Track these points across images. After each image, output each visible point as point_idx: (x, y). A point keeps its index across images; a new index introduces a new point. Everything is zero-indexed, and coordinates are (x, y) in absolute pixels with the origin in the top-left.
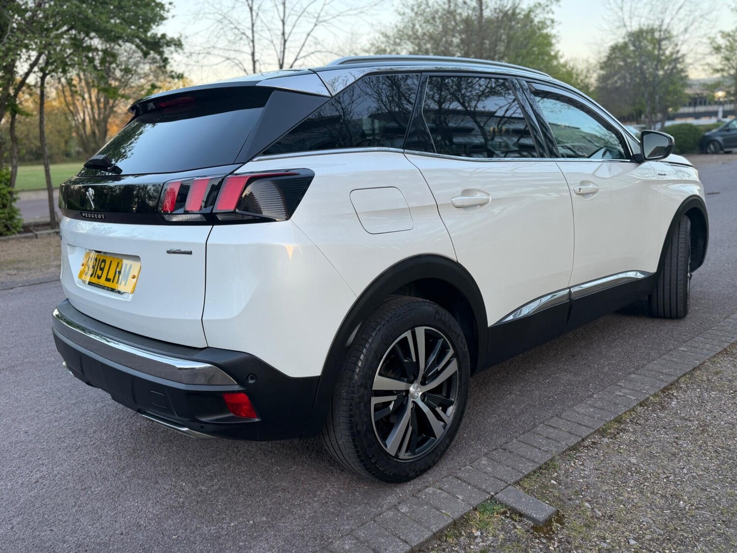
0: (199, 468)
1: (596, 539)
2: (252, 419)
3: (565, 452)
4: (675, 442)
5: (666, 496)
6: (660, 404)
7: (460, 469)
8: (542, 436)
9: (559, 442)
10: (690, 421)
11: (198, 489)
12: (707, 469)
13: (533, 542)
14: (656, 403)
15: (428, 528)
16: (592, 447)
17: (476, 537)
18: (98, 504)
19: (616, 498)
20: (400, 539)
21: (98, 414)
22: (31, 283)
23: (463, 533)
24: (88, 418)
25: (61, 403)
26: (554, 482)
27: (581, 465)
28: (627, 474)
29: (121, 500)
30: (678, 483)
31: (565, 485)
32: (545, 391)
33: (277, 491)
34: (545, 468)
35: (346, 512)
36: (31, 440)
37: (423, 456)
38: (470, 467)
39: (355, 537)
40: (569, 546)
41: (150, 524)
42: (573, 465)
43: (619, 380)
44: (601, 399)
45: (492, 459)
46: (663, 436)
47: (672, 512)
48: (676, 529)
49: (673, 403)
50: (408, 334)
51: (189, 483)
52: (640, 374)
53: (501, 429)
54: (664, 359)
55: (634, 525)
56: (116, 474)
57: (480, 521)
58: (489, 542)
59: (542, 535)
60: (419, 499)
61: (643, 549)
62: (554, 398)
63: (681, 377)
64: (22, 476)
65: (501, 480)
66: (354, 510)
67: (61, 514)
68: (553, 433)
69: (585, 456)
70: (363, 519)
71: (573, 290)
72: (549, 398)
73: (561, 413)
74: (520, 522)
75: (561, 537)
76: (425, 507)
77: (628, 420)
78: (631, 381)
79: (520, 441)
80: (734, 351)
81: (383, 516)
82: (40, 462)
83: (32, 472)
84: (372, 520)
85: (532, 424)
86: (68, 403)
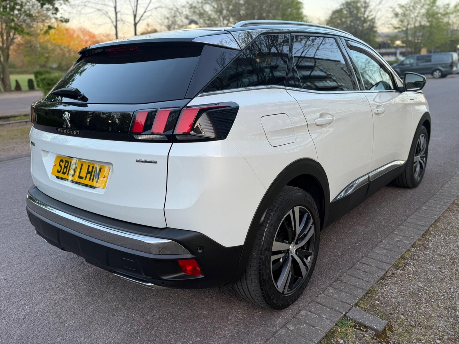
0: (140, 302)
1: (415, 341)
2: (198, 276)
3: (378, 281)
4: (439, 271)
5: (447, 309)
6: (423, 245)
7: (317, 296)
8: (361, 270)
9: (373, 274)
10: (444, 256)
11: (145, 318)
14: (421, 245)
15: (311, 340)
16: (393, 277)
18: (76, 334)
19: (418, 311)
21: (54, 264)
23: (333, 342)
24: (48, 267)
25: (25, 256)
26: (378, 303)
27: (390, 289)
28: (418, 294)
29: (92, 330)
30: (451, 299)
31: (384, 304)
32: (352, 239)
33: (201, 318)
34: (370, 292)
35: (253, 331)
36: (10, 286)
37: (296, 290)
38: (324, 295)
42: (385, 289)
43: (394, 230)
44: (388, 243)
45: (336, 289)
46: (431, 267)
47: (454, 319)
49: (431, 244)
50: (290, 212)
51: (137, 314)
52: (405, 226)
53: (333, 266)
54: (416, 215)
55: (434, 330)
56: (82, 309)
57: (341, 333)
59: (383, 340)
60: (298, 319)
62: (359, 244)
63: (430, 227)
64: (12, 314)
65: (346, 303)
66: (258, 330)
68: (367, 268)
69: (390, 283)
70: (266, 336)
71: (371, 175)
72: (356, 244)
73: (368, 254)
74: (366, 332)
75: (394, 340)
76: (305, 325)
77: (408, 257)
78: (401, 230)
79: (349, 275)
80: (454, 209)
81: (279, 334)
82: (23, 303)
83: (18, 311)
84: (273, 337)
85: (352, 262)
86: (30, 256)
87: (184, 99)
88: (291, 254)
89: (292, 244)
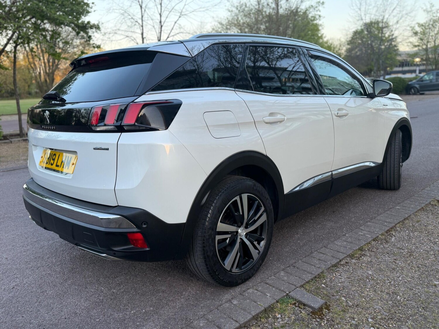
0: (111, 279)
1: (349, 319)
2: (145, 249)
3: (330, 268)
4: (394, 262)
5: (389, 293)
6: (385, 239)
7: (268, 278)
8: (316, 258)
9: (326, 262)
10: (403, 249)
11: (111, 291)
12: (413, 277)
13: (312, 321)
14: (383, 239)
15: (249, 313)
16: (346, 265)
17: (278, 318)
18: (51, 301)
19: (360, 295)
20: (233, 319)
21: (50, 247)
22: (9, 170)
23: (270, 316)
24: (44, 250)
25: (28, 241)
26: (324, 286)
27: (339, 275)
28: (366, 281)
29: (65, 298)
30: (396, 285)
31: (330, 287)
32: (318, 232)
33: (159, 292)
34: (319, 277)
35: (201, 304)
36: (9, 263)
37: (246, 271)
38: (274, 277)
39: (206, 319)
40: (333, 323)
41: (83, 312)
42: (335, 275)
43: (361, 226)
44: (351, 237)
45: (287, 272)
46: (387, 258)
47: (393, 302)
48: (396, 313)
49: (393, 239)
50: (237, 198)
51: (106, 288)
52: (373, 222)
53: (292, 254)
54: (387, 214)
55: (371, 310)
56: (62, 283)
57: (280, 309)
58: (286, 321)
59: (317, 317)
60: (244, 296)
61: (377, 324)
62: (323, 237)
63: (397, 224)
64: (4, 284)
65: (293, 285)
66: (205, 303)
67: (29, 307)
68: (323, 257)
69: (341, 270)
70: (211, 308)
71: (334, 173)
72: (320, 237)
73: (327, 245)
74: (304, 309)
75: (328, 317)
76: (248, 301)
77: (367, 249)
78: (368, 226)
79: (303, 262)
80: (428, 209)
81: (223, 306)
82: (15, 276)
83: (10, 282)
84: (216, 309)
85: (310, 251)
86: (32, 241)
87: (134, 96)
88: (240, 237)
89: (242, 228)
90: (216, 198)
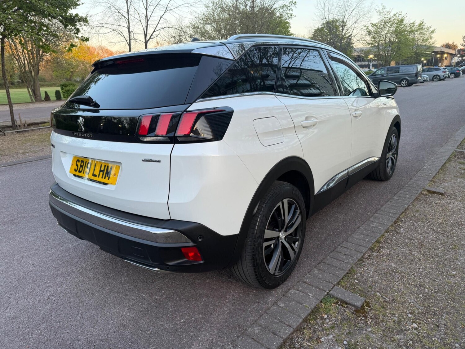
0: (150, 283)
1: (390, 315)
2: (199, 262)
3: (357, 263)
4: (410, 253)
5: (417, 286)
6: (395, 231)
7: (304, 277)
8: (342, 253)
9: (352, 257)
10: (413, 240)
11: (154, 298)
12: (431, 268)
13: (357, 319)
14: (393, 230)
15: (299, 316)
16: (369, 259)
17: (325, 319)
18: (93, 312)
19: (392, 289)
20: (285, 324)
21: (76, 250)
22: (10, 164)
23: (318, 317)
24: (70, 253)
25: (50, 244)
26: (357, 282)
27: (367, 270)
28: (392, 274)
29: (107, 308)
30: (420, 277)
31: (362, 283)
32: (333, 225)
33: (203, 297)
34: (350, 272)
35: (248, 308)
36: (37, 270)
37: (286, 272)
38: (310, 276)
39: (259, 324)
40: (377, 321)
41: (130, 324)
42: (363, 270)
43: (370, 217)
44: (365, 229)
45: (320, 270)
46: (403, 249)
47: (423, 295)
48: (429, 306)
49: (401, 230)
50: (280, 204)
51: (147, 294)
52: (380, 214)
53: (318, 250)
54: (388, 204)
55: (406, 305)
56: (99, 290)
57: (325, 309)
58: (333, 321)
59: (361, 315)
60: (287, 297)
61: (416, 319)
62: (340, 230)
63: (401, 214)
64: (38, 295)
65: (329, 282)
66: (253, 307)
67: (71, 321)
68: (347, 251)
69: (367, 264)
70: (260, 312)
71: (349, 170)
72: (337, 230)
73: (347, 239)
74: (347, 308)
75: (371, 315)
76: (293, 302)
77: (382, 241)
78: (376, 218)
79: (331, 257)
80: (421, 199)
81: (271, 310)
82: (47, 285)
83: (43, 292)
84: (265, 313)
85: (334, 246)
86: (54, 244)
87: (184, 104)
88: (281, 241)
89: (282, 232)
90: (263, 207)
